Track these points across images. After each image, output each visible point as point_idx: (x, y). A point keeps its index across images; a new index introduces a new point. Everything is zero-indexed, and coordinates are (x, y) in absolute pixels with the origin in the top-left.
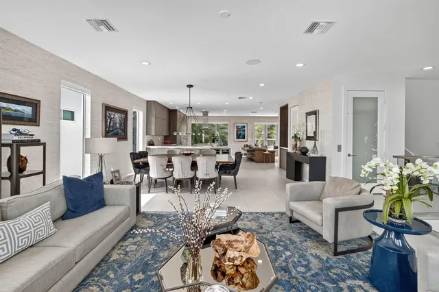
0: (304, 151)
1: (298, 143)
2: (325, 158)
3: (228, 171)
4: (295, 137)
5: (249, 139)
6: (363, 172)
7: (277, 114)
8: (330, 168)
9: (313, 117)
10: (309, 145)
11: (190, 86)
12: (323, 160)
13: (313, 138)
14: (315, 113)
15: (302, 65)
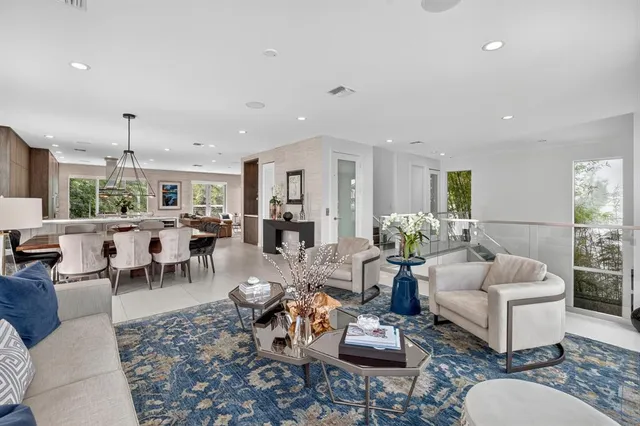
0: (288, 217)
1: (278, 208)
2: (313, 223)
3: (203, 249)
4: (274, 201)
5: (183, 205)
6: (384, 226)
7: (239, 171)
8: (320, 233)
9: (298, 177)
10: (294, 209)
11: (129, 116)
12: (311, 225)
13: (300, 202)
14: (299, 173)
15: (303, 119)
